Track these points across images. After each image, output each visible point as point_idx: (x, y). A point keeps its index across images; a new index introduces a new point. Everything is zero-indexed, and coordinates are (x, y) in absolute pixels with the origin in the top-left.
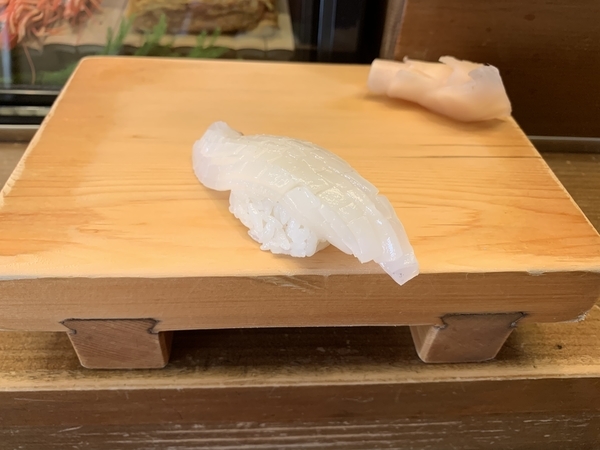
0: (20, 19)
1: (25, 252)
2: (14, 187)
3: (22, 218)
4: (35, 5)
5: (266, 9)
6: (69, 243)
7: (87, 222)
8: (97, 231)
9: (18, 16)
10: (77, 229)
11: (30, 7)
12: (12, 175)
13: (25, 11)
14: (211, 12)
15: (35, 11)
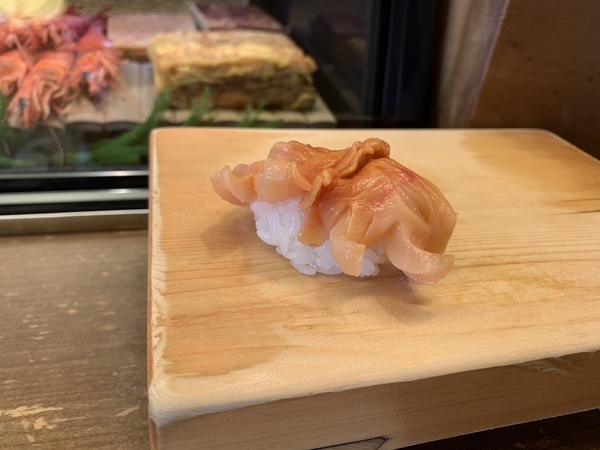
0: (43, 95)
1: (238, 368)
2: (166, 281)
3: (203, 320)
4: (55, 82)
5: (305, 82)
6: (287, 347)
7: (290, 317)
8: (311, 327)
9: (41, 92)
10: (285, 326)
11: (51, 84)
12: (153, 266)
13: (46, 87)
14: (251, 86)
15: (55, 88)
